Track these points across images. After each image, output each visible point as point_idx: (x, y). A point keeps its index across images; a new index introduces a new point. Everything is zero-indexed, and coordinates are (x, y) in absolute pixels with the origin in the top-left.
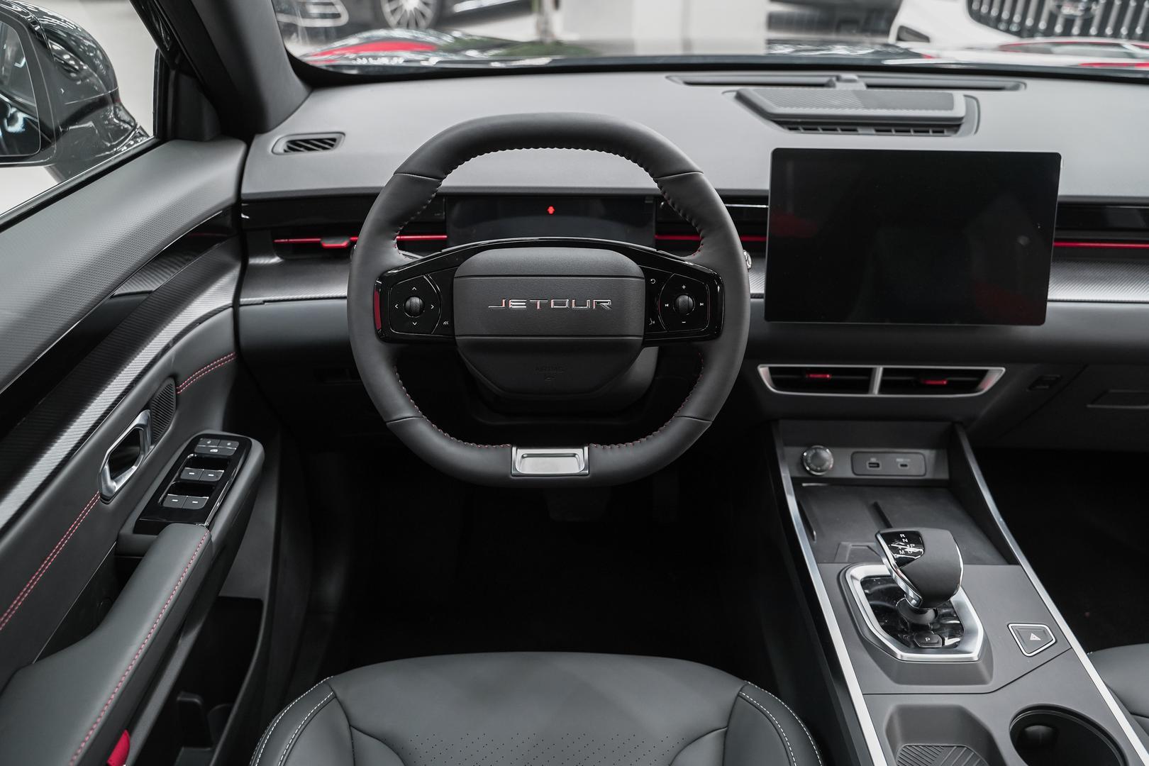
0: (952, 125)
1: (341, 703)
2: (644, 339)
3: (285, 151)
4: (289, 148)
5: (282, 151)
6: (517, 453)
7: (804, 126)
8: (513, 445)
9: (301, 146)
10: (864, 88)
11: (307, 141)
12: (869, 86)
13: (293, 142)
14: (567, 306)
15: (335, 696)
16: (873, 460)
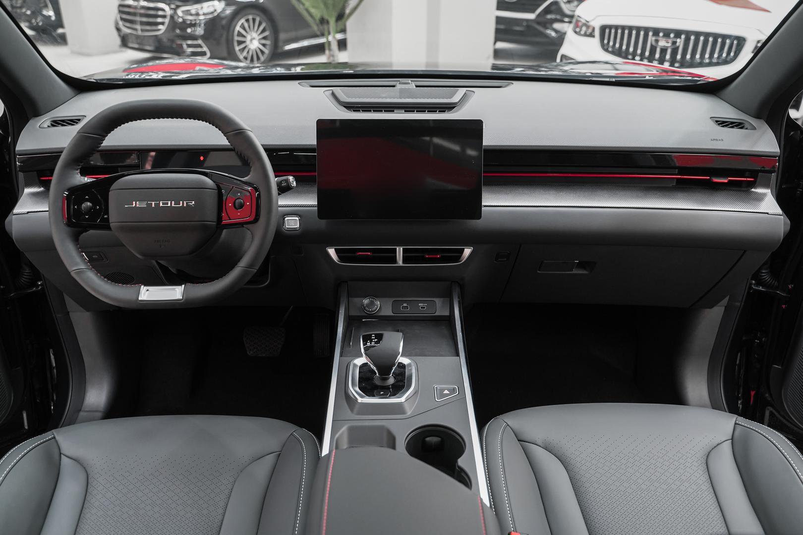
0: (450, 107)
1: (57, 442)
2: (217, 224)
3: (48, 126)
4: (51, 124)
5: (47, 126)
6: (143, 289)
7: (363, 109)
8: (142, 284)
9: (59, 124)
10: (415, 87)
11: (63, 121)
12: (417, 86)
13: (54, 121)
14: (169, 205)
15: (54, 438)
16: (405, 305)
